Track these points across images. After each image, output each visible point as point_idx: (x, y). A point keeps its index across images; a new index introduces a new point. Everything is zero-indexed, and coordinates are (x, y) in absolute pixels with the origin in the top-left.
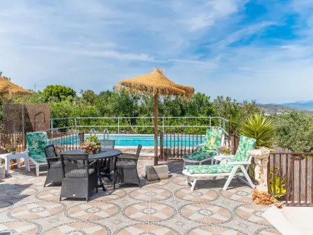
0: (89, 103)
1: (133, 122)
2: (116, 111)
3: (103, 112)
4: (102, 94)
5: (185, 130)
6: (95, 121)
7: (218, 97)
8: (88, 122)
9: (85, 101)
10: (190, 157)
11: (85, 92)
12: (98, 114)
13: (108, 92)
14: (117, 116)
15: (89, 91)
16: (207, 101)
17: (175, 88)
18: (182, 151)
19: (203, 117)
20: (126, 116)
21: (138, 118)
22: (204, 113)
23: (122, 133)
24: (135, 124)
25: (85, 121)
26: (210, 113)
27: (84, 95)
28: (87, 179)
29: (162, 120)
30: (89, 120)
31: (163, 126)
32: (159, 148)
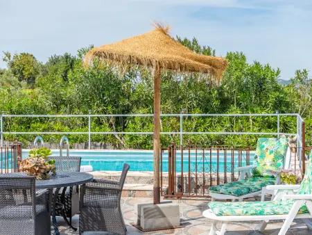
0: (24, 83)
1: (120, 124)
2: (85, 102)
3: (59, 103)
4: (55, 61)
5: (227, 141)
6: (41, 121)
7: (298, 72)
8: (27, 124)
9: (15, 79)
10: (222, 190)
11: (16, 57)
12: (48, 109)
13: (67, 57)
14: (86, 113)
15: (24, 55)
16: (273, 80)
17: (192, 62)
18: (211, 179)
19: (264, 114)
20: (104, 112)
21: (132, 115)
22: (266, 106)
23: (95, 147)
24: (125, 128)
25: (21, 122)
26: (280, 105)
27: (12, 65)
28: (32, 221)
29: (178, 119)
30: (29, 121)
31: (181, 133)
32: (166, 174)
